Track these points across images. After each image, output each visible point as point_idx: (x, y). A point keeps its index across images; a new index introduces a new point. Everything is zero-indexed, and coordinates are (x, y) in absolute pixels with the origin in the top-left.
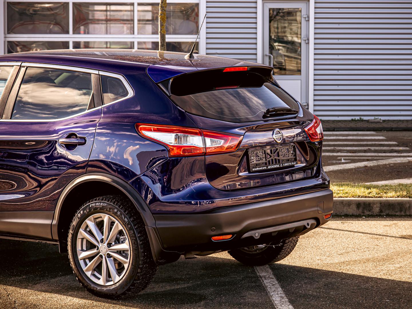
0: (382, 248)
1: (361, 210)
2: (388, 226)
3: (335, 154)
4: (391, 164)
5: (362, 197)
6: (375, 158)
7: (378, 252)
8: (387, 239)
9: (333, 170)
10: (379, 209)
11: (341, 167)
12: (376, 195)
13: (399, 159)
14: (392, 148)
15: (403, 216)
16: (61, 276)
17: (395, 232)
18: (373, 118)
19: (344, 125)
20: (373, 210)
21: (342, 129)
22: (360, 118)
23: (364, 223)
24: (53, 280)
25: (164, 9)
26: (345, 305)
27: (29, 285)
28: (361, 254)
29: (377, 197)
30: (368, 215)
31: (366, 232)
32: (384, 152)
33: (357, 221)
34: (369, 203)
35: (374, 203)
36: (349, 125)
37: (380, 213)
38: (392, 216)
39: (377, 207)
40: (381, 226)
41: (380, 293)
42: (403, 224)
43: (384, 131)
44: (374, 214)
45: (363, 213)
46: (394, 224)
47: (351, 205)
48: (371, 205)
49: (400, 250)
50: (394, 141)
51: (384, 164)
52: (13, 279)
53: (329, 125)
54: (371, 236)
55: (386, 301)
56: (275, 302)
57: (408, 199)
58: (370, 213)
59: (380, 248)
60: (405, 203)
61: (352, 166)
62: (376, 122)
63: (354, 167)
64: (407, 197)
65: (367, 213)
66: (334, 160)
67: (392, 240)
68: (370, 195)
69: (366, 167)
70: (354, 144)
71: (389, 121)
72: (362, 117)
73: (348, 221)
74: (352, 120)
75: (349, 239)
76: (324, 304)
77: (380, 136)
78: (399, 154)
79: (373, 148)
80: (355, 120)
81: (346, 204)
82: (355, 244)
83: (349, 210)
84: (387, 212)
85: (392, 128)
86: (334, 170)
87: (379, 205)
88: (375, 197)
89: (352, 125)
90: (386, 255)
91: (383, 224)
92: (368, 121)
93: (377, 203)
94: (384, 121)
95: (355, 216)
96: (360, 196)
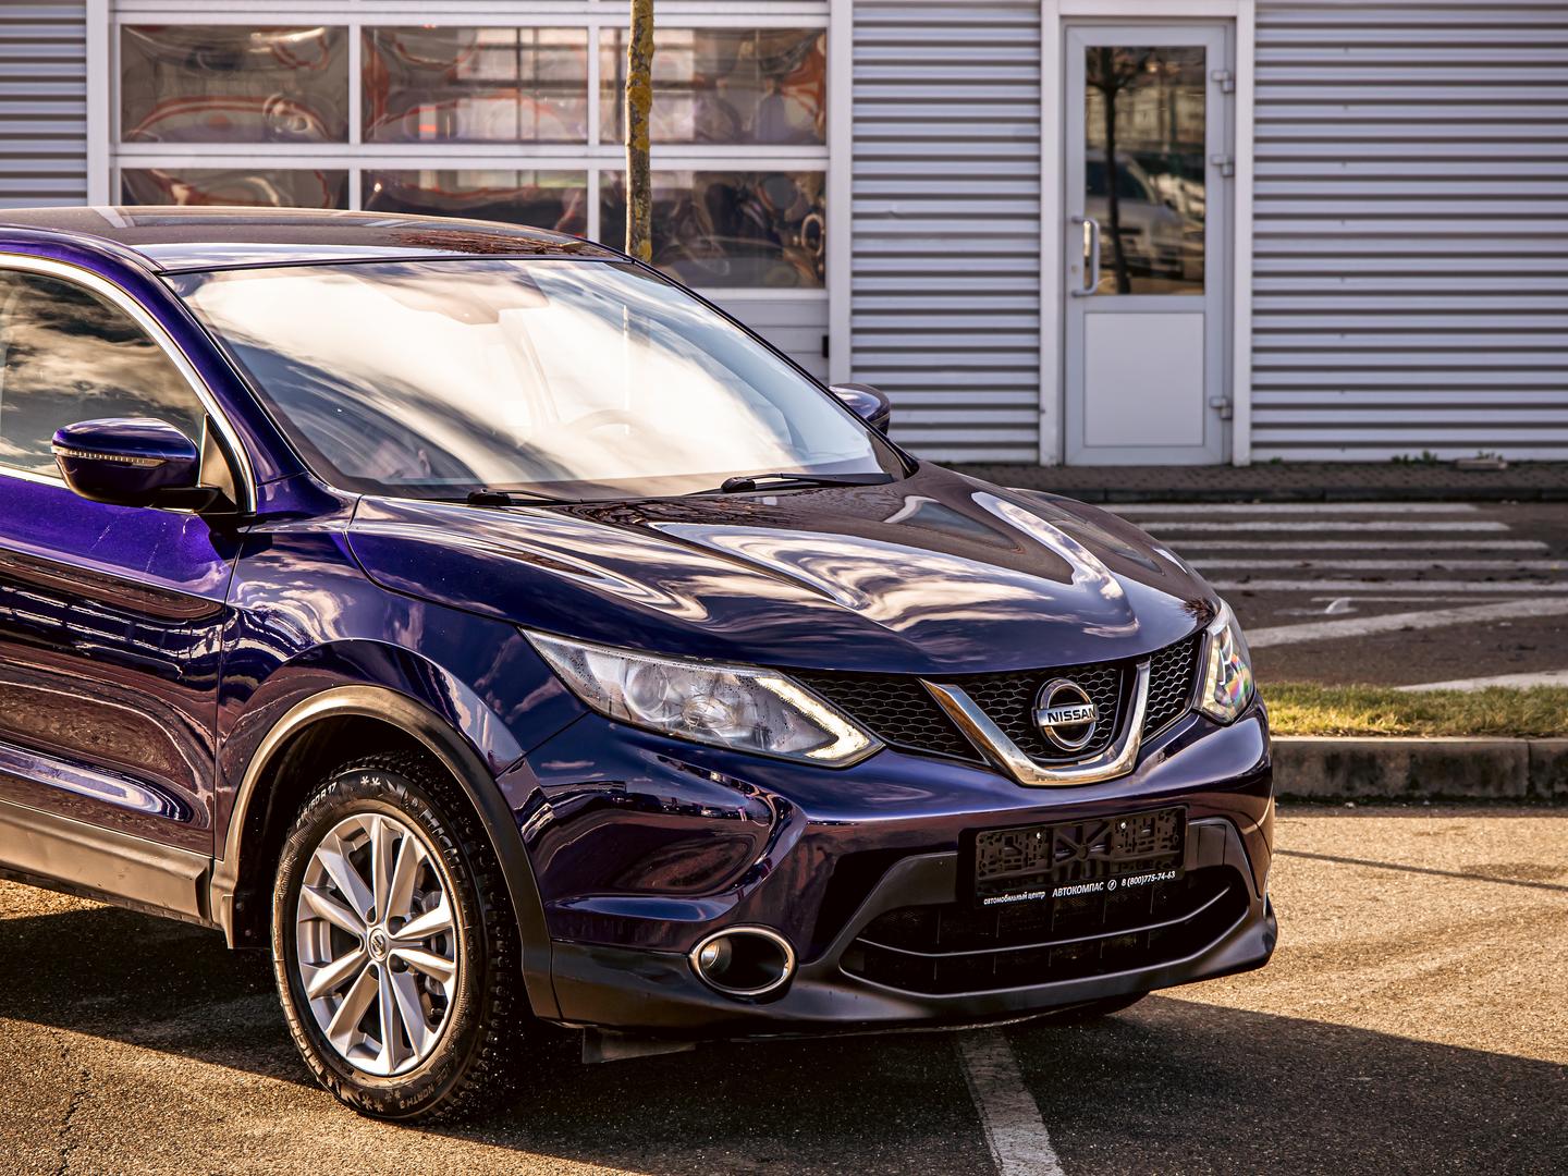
0: (1390, 907)
1: (1340, 778)
2: (1429, 834)
3: (1306, 585)
4: (1504, 620)
5: (1346, 734)
6: (1451, 600)
7: (1374, 920)
8: (1416, 879)
9: (1284, 641)
10: (1406, 774)
11: (1316, 631)
12: (1398, 727)
13: (1539, 602)
14: (1521, 564)
15: (1494, 800)
16: (251, 995)
17: (1449, 856)
18: (1472, 453)
19: (1364, 478)
20: (1386, 780)
21: (1354, 496)
22: (1426, 455)
23: (1349, 823)
24: (223, 1007)
25: (643, 61)
26: (1214, 1093)
27: (138, 1023)
28: (1312, 929)
29: (1399, 734)
30: (1368, 796)
31: (1346, 854)
32: (1490, 579)
33: (1322, 819)
34: (1369, 754)
35: (1388, 753)
36: (1378, 480)
37: (1411, 791)
38: (1454, 801)
39: (1398, 769)
40: (1405, 836)
41: (1344, 1054)
42: (1487, 829)
43: (1510, 500)
44: (1386, 792)
45: (1349, 789)
46: (1453, 828)
47: (1304, 760)
48: (1379, 761)
49: (1452, 916)
50: (1535, 540)
51: (1476, 623)
52: (85, 1002)
53: (1304, 480)
54: (1361, 868)
55: (1362, 1079)
56: (976, 1082)
57: (1512, 740)
58: (1375, 791)
59: (1384, 910)
60: (1498, 753)
61: (1359, 627)
62: (1482, 467)
63: (1363, 632)
64: (1507, 733)
65: (1363, 789)
66: (1298, 605)
67: (1432, 882)
68: (1375, 728)
69: (1408, 629)
70: (1384, 550)
71: (1531, 464)
72: (1433, 452)
73: (1293, 816)
74: (1396, 461)
75: (1280, 879)
76: (1141, 1089)
77: (1488, 519)
78: (1541, 583)
79: (1450, 565)
80: (1406, 462)
81: (1287, 757)
82: (1297, 894)
83: (1298, 778)
84: (1435, 786)
85: (1540, 491)
86: (1290, 641)
87: (1404, 762)
88: (1393, 735)
89: (1393, 479)
90: (1396, 933)
91: (1413, 829)
92: (1452, 465)
93: (1398, 755)
94: (1514, 465)
95: (1321, 801)
96: (1338, 728)
